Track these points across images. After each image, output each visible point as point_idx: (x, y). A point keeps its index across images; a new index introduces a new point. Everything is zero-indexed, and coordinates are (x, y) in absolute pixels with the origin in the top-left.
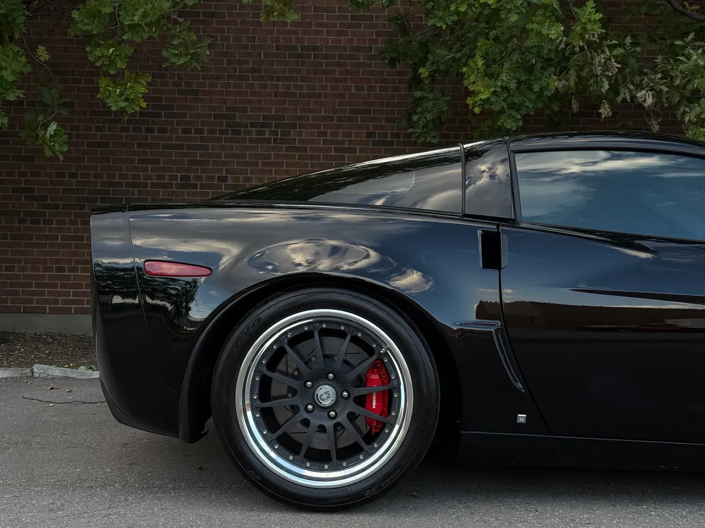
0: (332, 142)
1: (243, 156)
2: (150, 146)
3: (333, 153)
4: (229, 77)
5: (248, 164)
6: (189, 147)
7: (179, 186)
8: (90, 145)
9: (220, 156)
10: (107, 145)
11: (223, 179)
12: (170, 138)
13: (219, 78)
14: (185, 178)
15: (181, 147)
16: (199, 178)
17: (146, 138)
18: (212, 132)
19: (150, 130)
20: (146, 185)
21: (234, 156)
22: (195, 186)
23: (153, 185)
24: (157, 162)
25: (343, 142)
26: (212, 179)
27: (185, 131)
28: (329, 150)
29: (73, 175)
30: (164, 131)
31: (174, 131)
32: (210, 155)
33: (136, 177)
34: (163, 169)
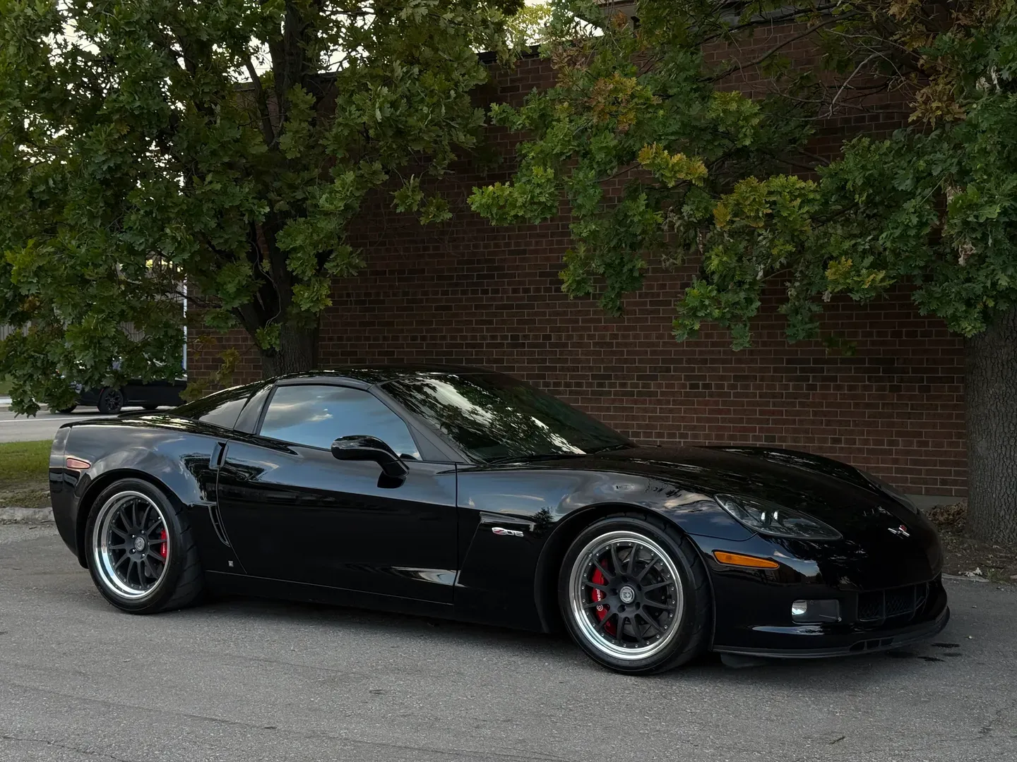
0: (647, 295)
1: (566, 313)
2: (486, 307)
3: (648, 307)
4: (553, 235)
5: (569, 321)
6: (519, 307)
7: (509, 345)
8: (437, 308)
9: (544, 314)
10: (449, 308)
11: (547, 337)
12: (502, 299)
13: (545, 236)
14: (514, 338)
15: (511, 307)
16: (526, 337)
17: (481, 299)
18: (538, 290)
19: (485, 292)
20: (481, 346)
21: (558, 314)
22: (523, 345)
23: (488, 345)
24: (491, 322)
25: (658, 295)
26: (536, 337)
27: (515, 291)
28: (644, 304)
29: (424, 338)
30: (496, 291)
31: (505, 291)
32: (536, 314)
33: (474, 338)
34: (496, 330)
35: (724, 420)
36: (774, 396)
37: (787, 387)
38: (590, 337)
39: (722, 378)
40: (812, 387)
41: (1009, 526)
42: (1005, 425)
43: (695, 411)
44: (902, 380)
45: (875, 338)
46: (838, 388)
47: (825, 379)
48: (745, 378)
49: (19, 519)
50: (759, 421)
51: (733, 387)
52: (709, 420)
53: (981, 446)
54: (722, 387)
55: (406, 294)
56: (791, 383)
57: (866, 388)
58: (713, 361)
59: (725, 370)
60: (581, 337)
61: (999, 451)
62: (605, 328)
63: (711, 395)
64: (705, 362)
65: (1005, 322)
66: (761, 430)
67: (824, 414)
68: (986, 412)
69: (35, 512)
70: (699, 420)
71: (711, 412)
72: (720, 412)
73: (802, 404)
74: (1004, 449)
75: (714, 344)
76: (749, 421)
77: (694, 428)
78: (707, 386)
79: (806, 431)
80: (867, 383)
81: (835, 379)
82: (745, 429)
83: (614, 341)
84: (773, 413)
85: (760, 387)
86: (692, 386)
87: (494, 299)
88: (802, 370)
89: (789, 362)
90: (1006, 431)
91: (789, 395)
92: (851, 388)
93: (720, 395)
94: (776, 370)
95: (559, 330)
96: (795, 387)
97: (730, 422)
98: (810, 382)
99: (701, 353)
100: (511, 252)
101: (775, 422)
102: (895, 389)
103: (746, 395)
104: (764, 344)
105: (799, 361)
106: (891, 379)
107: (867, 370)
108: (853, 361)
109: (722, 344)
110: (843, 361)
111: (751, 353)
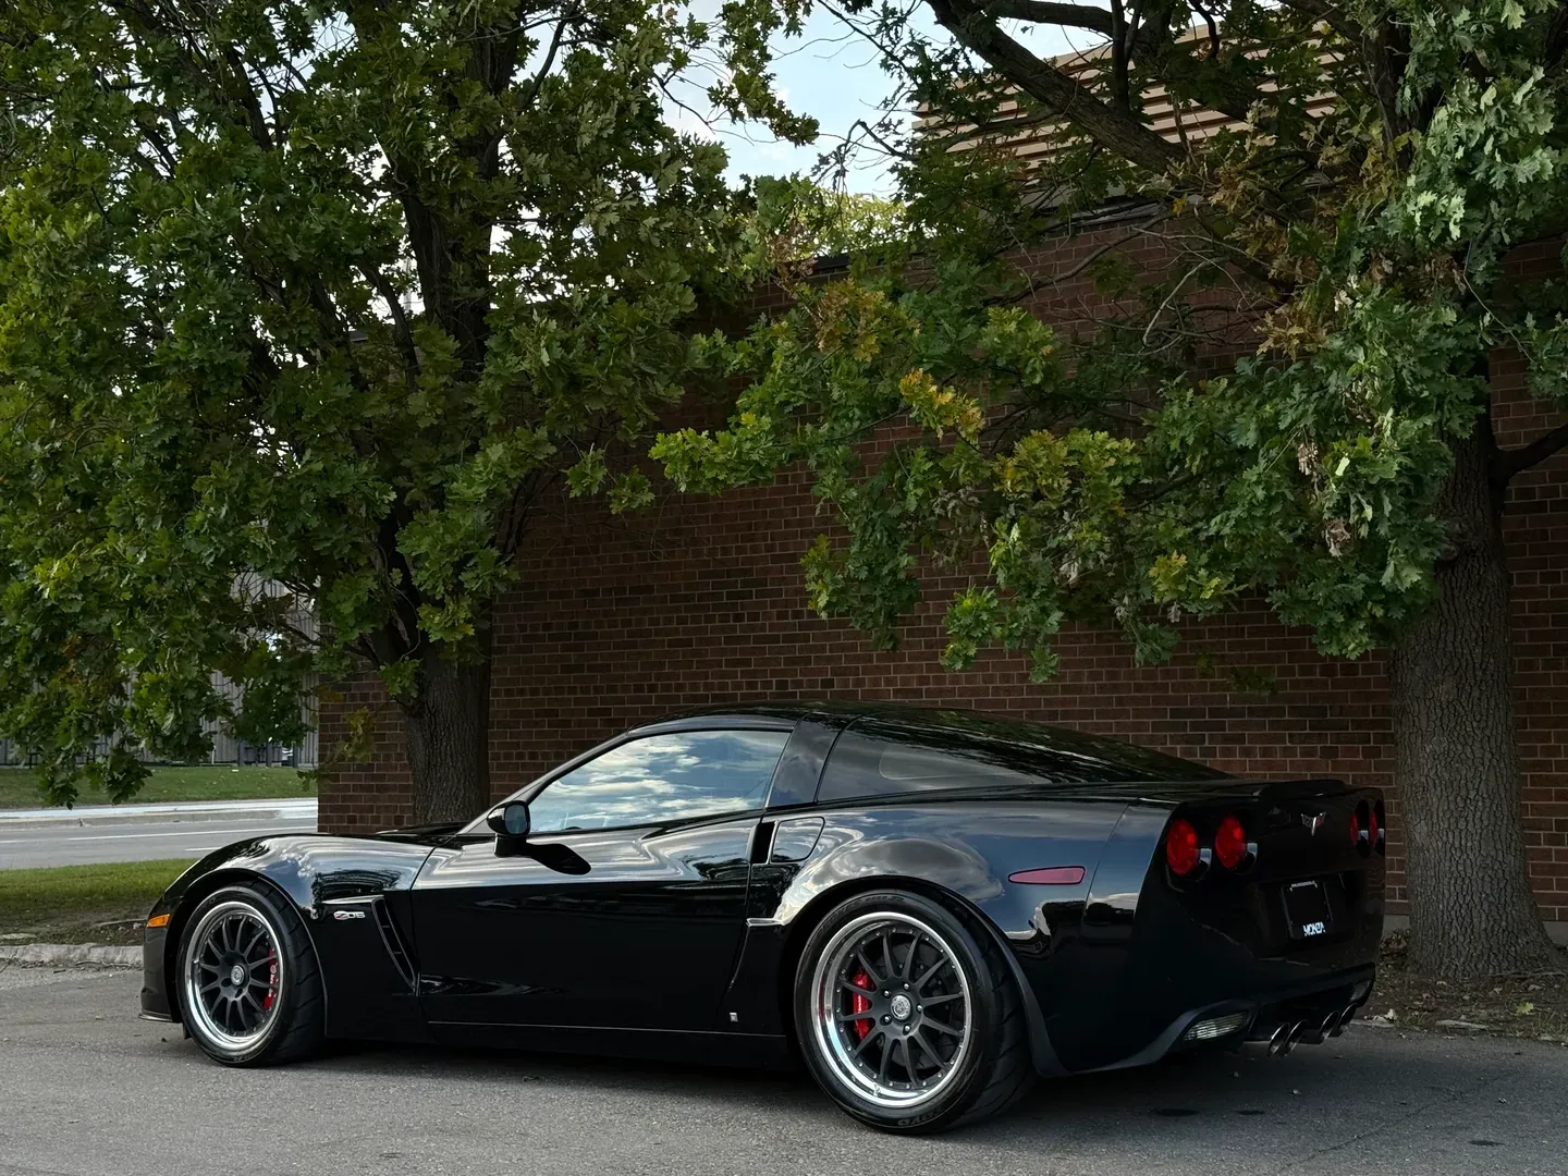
1: (853, 647)
2: (738, 640)
5: (858, 659)
6: (787, 639)
8: (671, 644)
9: (823, 649)
10: (689, 643)
11: (828, 684)
12: (763, 628)
14: (782, 685)
15: (775, 639)
16: (798, 684)
17: (733, 629)
19: (738, 618)
21: (843, 648)
22: (793, 695)
24: (747, 663)
26: (812, 684)
27: (781, 615)
29: (652, 688)
30: (754, 617)
31: (767, 616)
32: (811, 649)
33: (723, 686)
34: (754, 674)
37: (1172, 752)
38: (889, 682)
40: (1210, 753)
41: (1464, 953)
42: (1451, 798)
44: (1338, 739)
45: (1297, 677)
46: (1247, 752)
47: (1226, 739)
49: (46, 960)
53: (1420, 831)
55: (627, 623)
56: (1179, 747)
57: (1287, 752)
60: (876, 682)
61: (1445, 838)
62: (910, 669)
65: (1441, 646)
68: (1423, 780)
69: (69, 949)
74: (1451, 837)
75: (1066, 690)
80: (1288, 745)
81: (1240, 739)
83: (924, 687)
87: (753, 628)
88: (1195, 726)
90: (1452, 807)
92: (1265, 752)
94: (1156, 726)
95: (844, 672)
96: (1185, 752)
98: (1207, 744)
99: (1048, 702)
100: (776, 559)
102: (1329, 753)
104: (1138, 688)
105: (1189, 713)
106: (1322, 738)
107: (1288, 726)
108: (1266, 712)
109: (1078, 689)
110: (1252, 712)
111: (1120, 701)
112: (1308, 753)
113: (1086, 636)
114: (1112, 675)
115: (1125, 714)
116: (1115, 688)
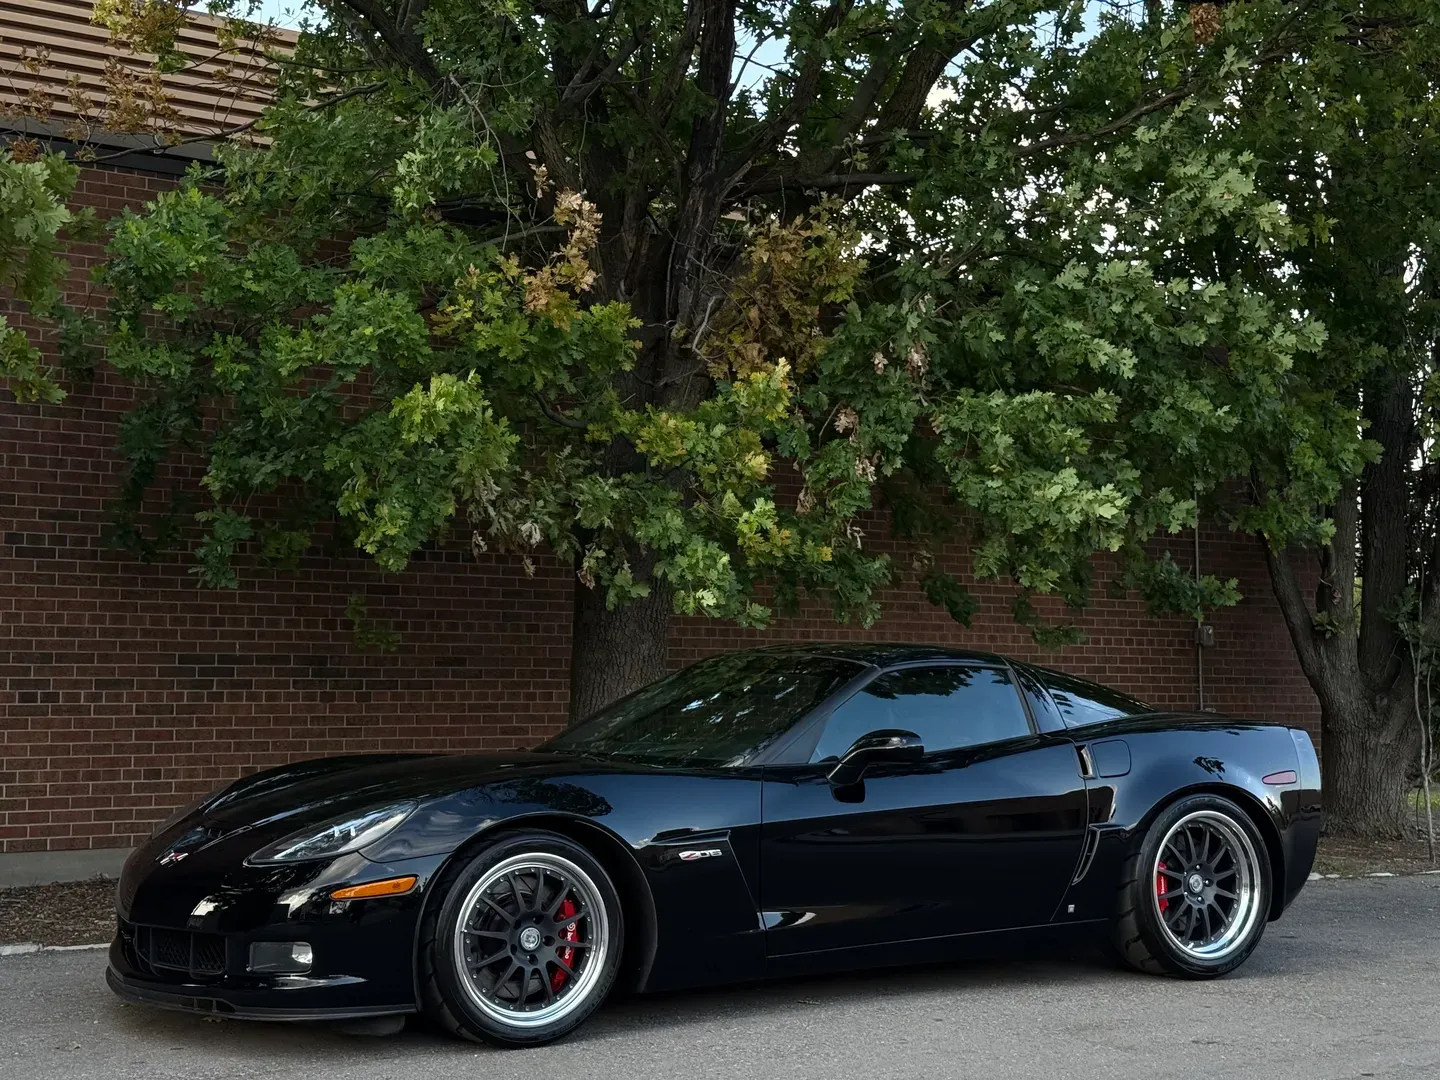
35: (77, 750)
36: (158, 710)
37: (179, 697)
39: (76, 684)
40: (218, 697)
43: (29, 737)
44: (336, 685)
45: (302, 629)
46: (252, 697)
47: (234, 685)
48: (117, 684)
50: (137, 749)
51: (95, 698)
52: (51, 750)
54: (77, 698)
56: (186, 691)
57: (290, 697)
58: (60, 658)
59: (82, 671)
63: (56, 711)
64: (47, 658)
66: (138, 762)
67: (234, 734)
70: (35, 750)
71: (56, 737)
72: (73, 737)
73: (201, 722)
75: (63, 632)
76: (120, 749)
77: (27, 764)
78: (47, 697)
79: (207, 760)
80: (292, 690)
81: (247, 685)
82: (113, 762)
84: (158, 736)
85: (137, 697)
86: (24, 698)
88: (202, 672)
89: (182, 660)
91: (181, 710)
92: (270, 697)
93: (71, 711)
94: (163, 672)
96: (192, 697)
97: (88, 752)
98: (214, 690)
99: (40, 644)
101: (160, 749)
102: (328, 698)
103: (116, 710)
104: (146, 633)
105: (198, 660)
106: (322, 684)
107: (293, 672)
108: (274, 660)
109: (78, 633)
110: (260, 660)
111: (123, 646)
112: (311, 697)
113: (89, 578)
114: (116, 620)
115: (131, 659)
116: (120, 633)
